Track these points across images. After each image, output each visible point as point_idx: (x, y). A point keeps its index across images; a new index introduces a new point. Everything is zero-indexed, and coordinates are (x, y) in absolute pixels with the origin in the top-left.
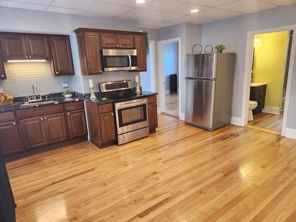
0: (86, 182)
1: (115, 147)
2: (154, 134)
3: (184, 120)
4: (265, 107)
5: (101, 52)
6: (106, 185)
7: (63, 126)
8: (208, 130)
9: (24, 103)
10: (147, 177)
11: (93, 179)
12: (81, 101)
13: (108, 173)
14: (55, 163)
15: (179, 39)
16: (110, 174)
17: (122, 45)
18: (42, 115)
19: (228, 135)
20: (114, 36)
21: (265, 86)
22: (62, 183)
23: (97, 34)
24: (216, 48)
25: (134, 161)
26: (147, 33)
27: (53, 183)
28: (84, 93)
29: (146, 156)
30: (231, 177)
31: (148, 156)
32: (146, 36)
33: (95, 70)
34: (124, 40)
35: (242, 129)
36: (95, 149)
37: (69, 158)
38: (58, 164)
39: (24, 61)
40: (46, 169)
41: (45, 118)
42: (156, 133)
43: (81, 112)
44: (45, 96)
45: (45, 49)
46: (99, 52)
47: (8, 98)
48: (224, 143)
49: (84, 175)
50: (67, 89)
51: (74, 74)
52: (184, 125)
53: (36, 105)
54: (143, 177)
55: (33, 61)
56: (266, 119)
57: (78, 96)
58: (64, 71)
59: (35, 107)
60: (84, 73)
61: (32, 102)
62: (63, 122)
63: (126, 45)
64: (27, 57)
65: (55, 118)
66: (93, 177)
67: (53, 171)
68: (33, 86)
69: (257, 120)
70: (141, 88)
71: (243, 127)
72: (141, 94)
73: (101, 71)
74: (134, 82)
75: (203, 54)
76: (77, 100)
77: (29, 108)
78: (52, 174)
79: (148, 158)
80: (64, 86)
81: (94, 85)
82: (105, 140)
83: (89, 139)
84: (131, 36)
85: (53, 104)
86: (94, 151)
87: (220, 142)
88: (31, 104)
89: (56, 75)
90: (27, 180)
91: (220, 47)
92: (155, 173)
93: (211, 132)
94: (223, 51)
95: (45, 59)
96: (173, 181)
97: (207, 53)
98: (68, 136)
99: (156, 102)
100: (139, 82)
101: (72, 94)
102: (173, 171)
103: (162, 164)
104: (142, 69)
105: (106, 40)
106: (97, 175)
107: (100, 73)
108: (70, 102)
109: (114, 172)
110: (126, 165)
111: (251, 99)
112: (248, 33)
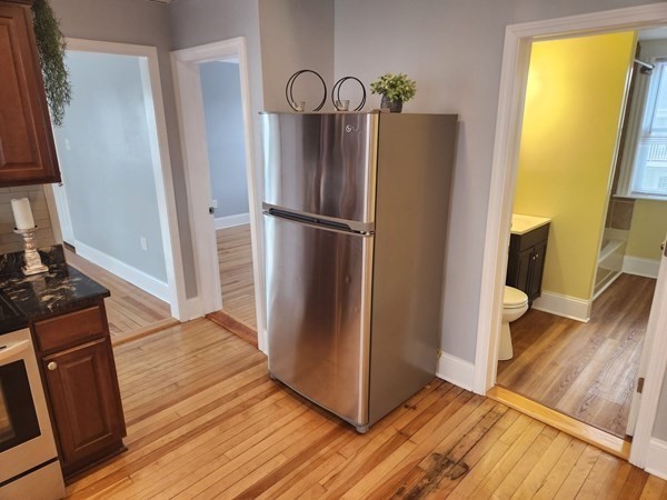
4: (544, 293)
21: (544, 230)
24: (380, 90)
71: (482, 398)
91: (393, 86)
94: (406, 107)
97: (342, 110)
111: (511, 281)
112: (509, 29)
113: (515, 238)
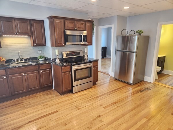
0: (52, 122)
1: (70, 94)
2: (95, 86)
3: (114, 77)
4: (164, 70)
5: (65, 32)
6: (66, 125)
7: (38, 80)
8: (130, 84)
9: (12, 64)
10: (94, 119)
11: (57, 120)
12: (50, 63)
13: (67, 115)
14: (31, 105)
15: (112, 26)
16: (69, 115)
17: (78, 28)
18: (24, 72)
19: (144, 89)
20: (73, 22)
21: (164, 57)
22: (35, 122)
23: (62, 20)
24: (138, 32)
25: (84, 106)
26: (94, 21)
27: (30, 122)
28: (52, 58)
29: (92, 103)
30: (153, 121)
31: (93, 102)
32: (93, 23)
33: (60, 43)
34: (79, 25)
35: (151, 84)
36: (58, 96)
37: (41, 102)
38: (33, 106)
39: (13, 36)
40: (25, 110)
41: (26, 74)
42: (97, 85)
43: (49, 70)
44: (26, 59)
45: (28, 29)
46: (63, 32)
47: (2, 60)
48: (142, 94)
49: (51, 116)
50: (41, 55)
51: (46, 45)
52: (114, 80)
53: (20, 66)
54: (91, 119)
55: (20, 36)
56: (165, 78)
57: (47, 60)
58: (40, 43)
59: (19, 67)
60: (53, 45)
61: (18, 63)
62: (38, 77)
63: (80, 28)
64: (15, 34)
65: (32, 74)
66: (57, 117)
67: (30, 112)
68: (19, 52)
69: (160, 79)
70: (87, 56)
71: (152, 83)
72: (88, 59)
73: (64, 45)
74: (84, 52)
75: (128, 36)
76: (47, 63)
77: (15, 67)
78: (29, 114)
79: (94, 104)
80: (39, 53)
81: (58, 53)
82: (65, 90)
83: (54, 88)
84: (84, 23)
85: (31, 65)
86: (57, 97)
87: (140, 94)
88: (17, 64)
89: (34, 46)
90: (12, 118)
91: (140, 32)
92: (100, 116)
93: (132, 86)
94: (142, 35)
95: (27, 35)
96: (113, 124)
97: (131, 35)
98: (40, 86)
99: (97, 66)
100: (87, 52)
101: (44, 58)
102: (111, 115)
103: (103, 109)
104: (89, 44)
105: (68, 24)
106: (60, 116)
107: (63, 46)
108: (43, 64)
109: (71, 114)
110: (79, 109)
111: (158, 65)
112: (158, 23)
113: (159, 58)
